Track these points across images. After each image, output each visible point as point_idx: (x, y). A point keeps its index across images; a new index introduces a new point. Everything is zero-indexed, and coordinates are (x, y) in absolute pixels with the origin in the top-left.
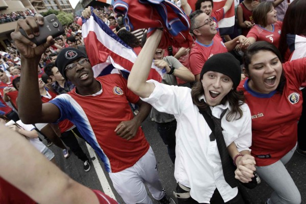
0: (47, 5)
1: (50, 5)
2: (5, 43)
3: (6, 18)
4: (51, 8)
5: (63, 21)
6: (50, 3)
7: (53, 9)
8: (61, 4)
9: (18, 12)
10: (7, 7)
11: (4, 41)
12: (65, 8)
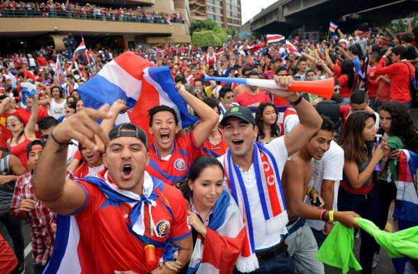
0: (209, 12)
1: (213, 13)
2: (129, 46)
3: (145, 17)
4: (212, 18)
5: (208, 41)
6: (214, 11)
7: (215, 19)
8: (228, 16)
9: (162, 14)
10: (153, 4)
11: (129, 42)
12: (231, 22)
